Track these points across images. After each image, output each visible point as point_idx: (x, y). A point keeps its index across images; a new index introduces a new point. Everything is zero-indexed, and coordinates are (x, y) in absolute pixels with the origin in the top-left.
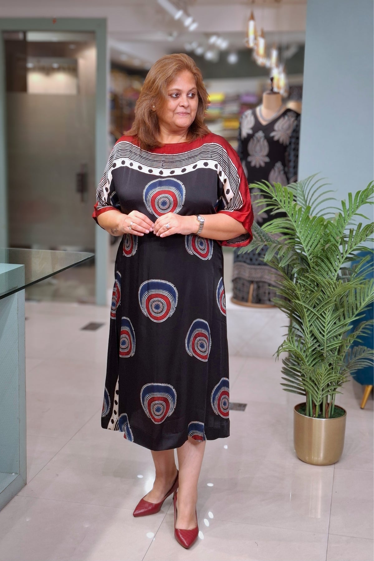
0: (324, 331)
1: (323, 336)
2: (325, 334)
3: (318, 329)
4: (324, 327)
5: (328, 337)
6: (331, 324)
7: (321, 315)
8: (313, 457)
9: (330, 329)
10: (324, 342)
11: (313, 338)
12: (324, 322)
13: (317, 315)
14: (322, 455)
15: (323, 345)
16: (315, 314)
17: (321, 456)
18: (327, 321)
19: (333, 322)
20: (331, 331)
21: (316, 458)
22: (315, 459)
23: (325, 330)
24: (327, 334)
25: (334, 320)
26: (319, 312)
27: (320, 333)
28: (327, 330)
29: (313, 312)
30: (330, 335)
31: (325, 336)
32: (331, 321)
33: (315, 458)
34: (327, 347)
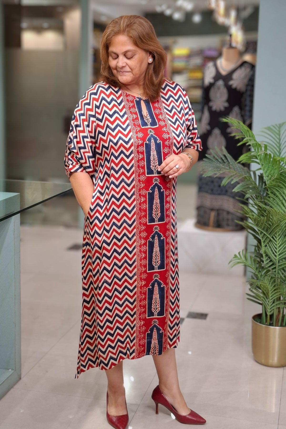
0: (276, 252)
1: (276, 256)
2: (277, 254)
3: (272, 250)
4: (276, 248)
5: (280, 257)
6: (283, 246)
7: (273, 237)
8: (269, 360)
9: (281, 251)
10: (276, 262)
11: (267, 258)
12: (276, 245)
13: (269, 238)
14: (276, 359)
15: (275, 264)
16: (267, 237)
18: (279, 243)
20: (283, 253)
21: (271, 361)
24: (279, 255)
26: (271, 236)
27: (274, 253)
28: (279, 251)
29: (266, 235)
30: (282, 256)
32: (283, 244)
34: (278, 266)
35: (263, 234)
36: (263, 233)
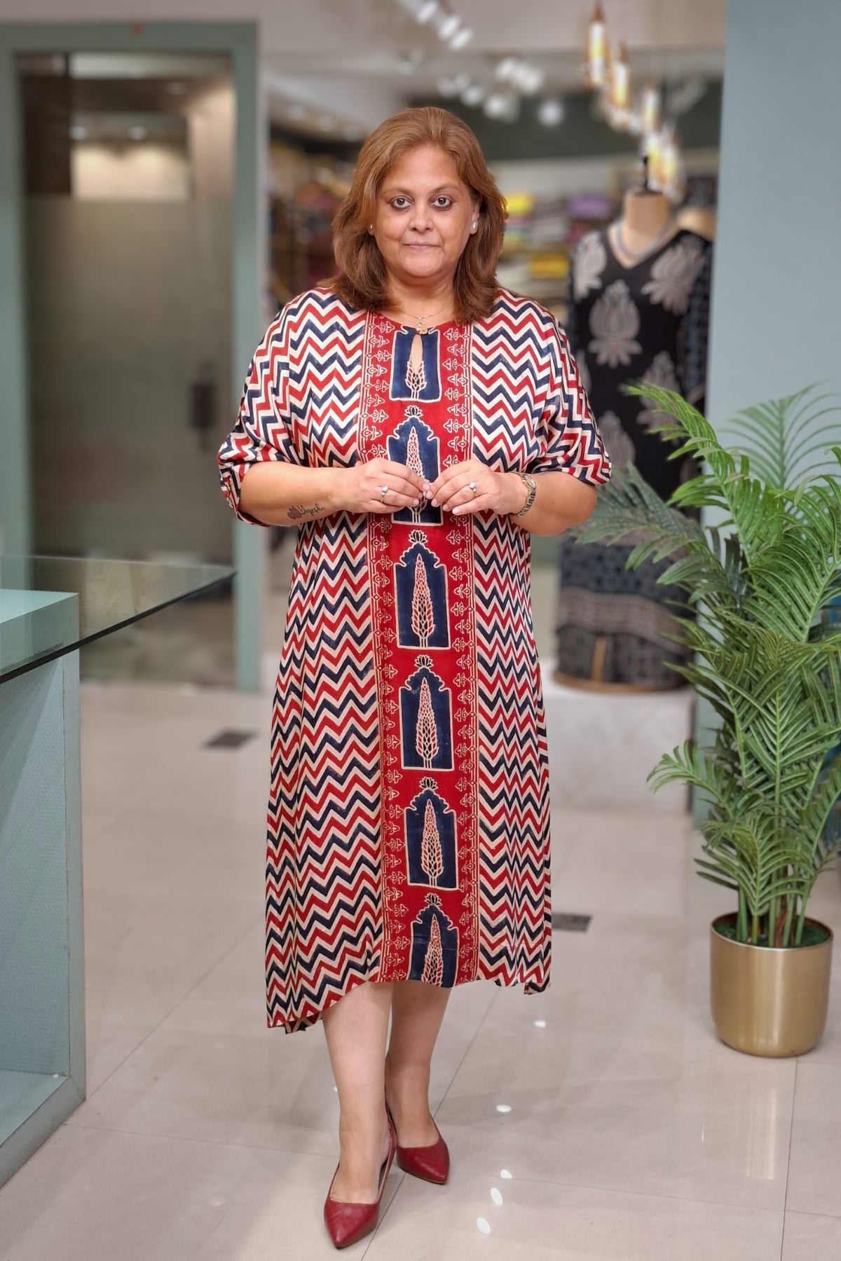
0: (775, 747)
1: (774, 758)
2: (777, 753)
3: (763, 741)
4: (775, 736)
5: (786, 761)
6: (794, 731)
7: (765, 707)
8: (755, 1039)
9: (789, 745)
10: (775, 772)
11: (750, 762)
12: (775, 726)
13: (757, 708)
14: (776, 1035)
15: (773, 778)
16: (751, 707)
17: (775, 1037)
18: (782, 723)
19: (798, 727)
20: (793, 748)
21: (762, 1041)
22: (760, 1043)
23: (777, 744)
24: (784, 753)
25: (801, 723)
26: (761, 702)
27: (768, 750)
28: (783, 743)
29: (748, 701)
30: (790, 757)
31: (778, 758)
32: (792, 724)
33: (760, 1040)
34: (782, 783)
35: (738, 699)
36: (739, 694)
